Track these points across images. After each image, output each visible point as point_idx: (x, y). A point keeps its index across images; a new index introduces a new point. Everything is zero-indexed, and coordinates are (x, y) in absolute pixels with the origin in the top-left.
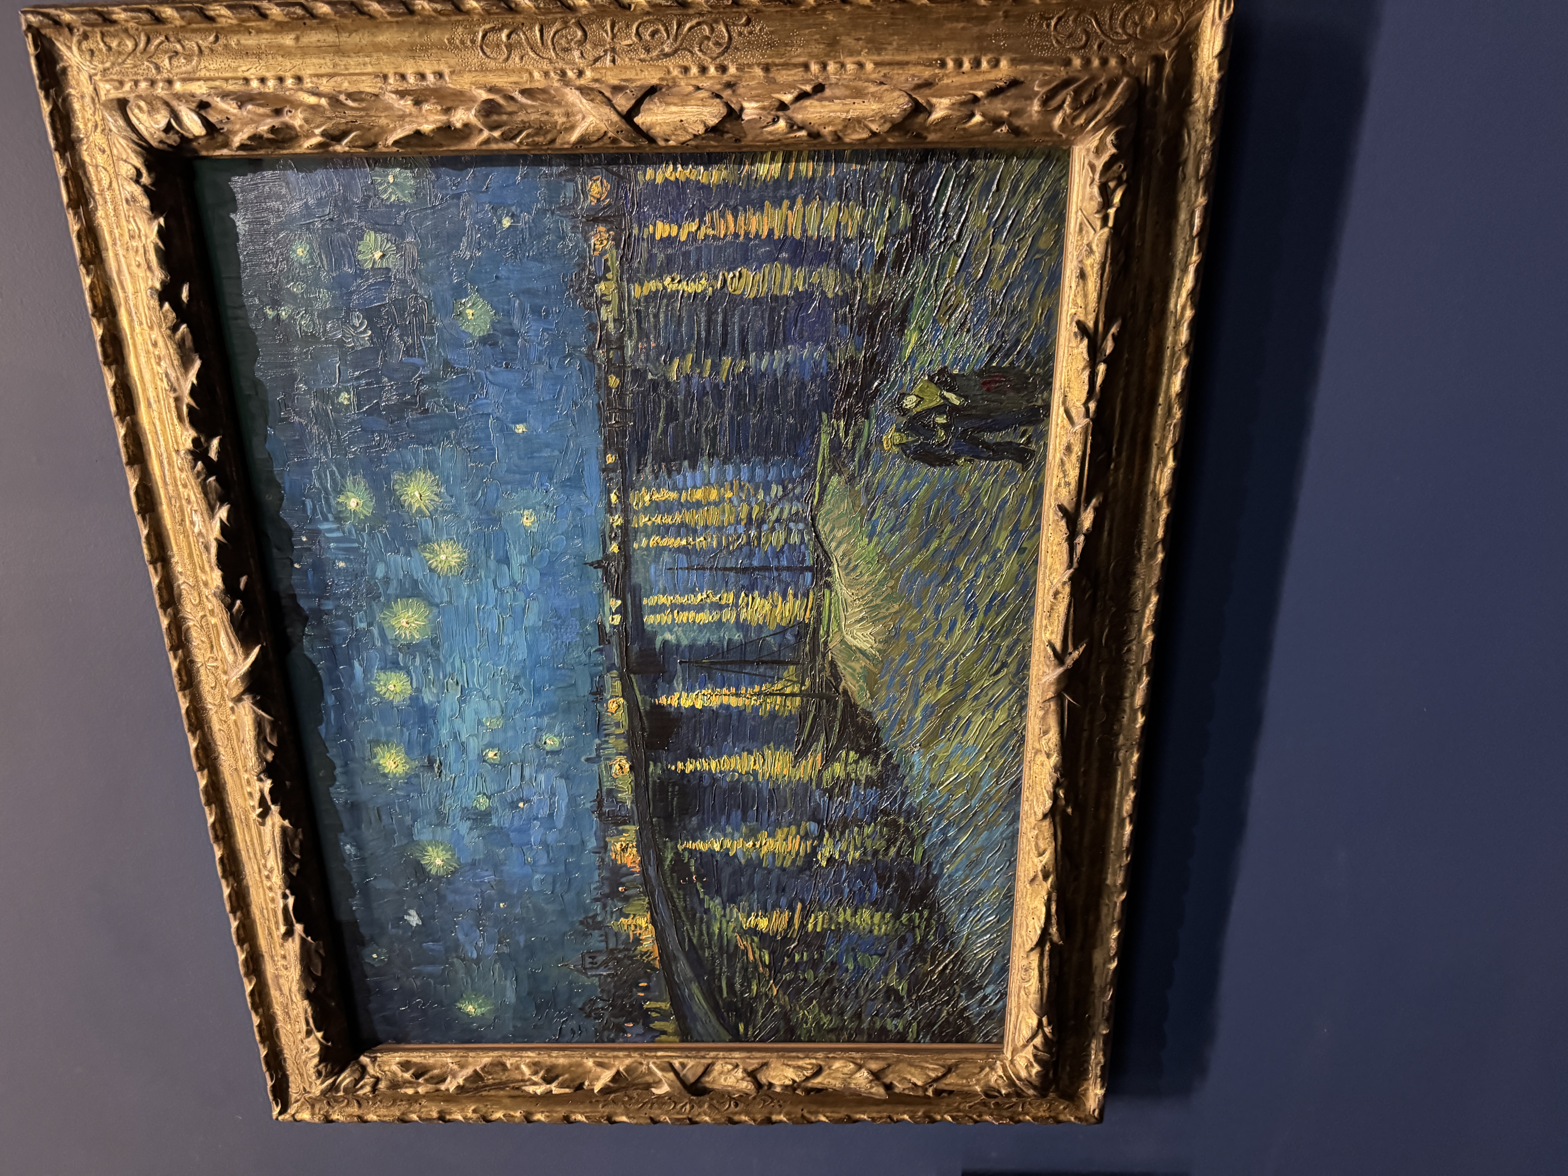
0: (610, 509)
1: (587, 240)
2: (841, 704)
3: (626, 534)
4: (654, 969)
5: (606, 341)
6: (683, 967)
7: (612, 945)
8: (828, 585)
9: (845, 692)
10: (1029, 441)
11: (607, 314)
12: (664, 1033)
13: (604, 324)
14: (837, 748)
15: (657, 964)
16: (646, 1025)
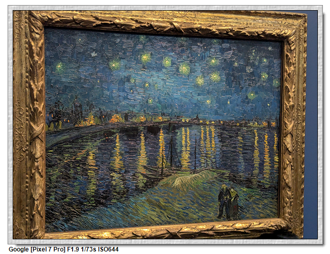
0: (210, 121)
1: (265, 121)
2: (160, 177)
3: (204, 124)
4: (74, 125)
5: (246, 123)
6: (75, 134)
7: (83, 112)
8: (191, 173)
9: (163, 178)
10: (223, 217)
11: (251, 124)
12: (49, 126)
13: (249, 123)
14: (147, 177)
15: (76, 126)
16: (53, 121)
